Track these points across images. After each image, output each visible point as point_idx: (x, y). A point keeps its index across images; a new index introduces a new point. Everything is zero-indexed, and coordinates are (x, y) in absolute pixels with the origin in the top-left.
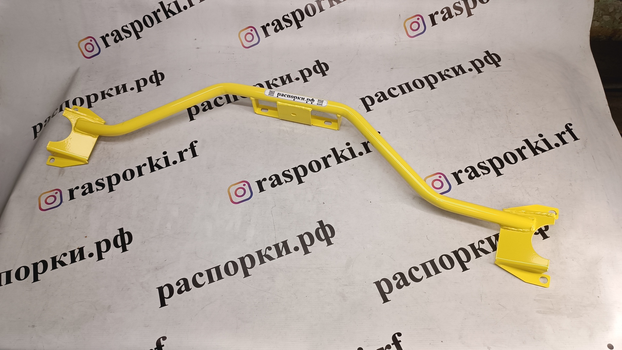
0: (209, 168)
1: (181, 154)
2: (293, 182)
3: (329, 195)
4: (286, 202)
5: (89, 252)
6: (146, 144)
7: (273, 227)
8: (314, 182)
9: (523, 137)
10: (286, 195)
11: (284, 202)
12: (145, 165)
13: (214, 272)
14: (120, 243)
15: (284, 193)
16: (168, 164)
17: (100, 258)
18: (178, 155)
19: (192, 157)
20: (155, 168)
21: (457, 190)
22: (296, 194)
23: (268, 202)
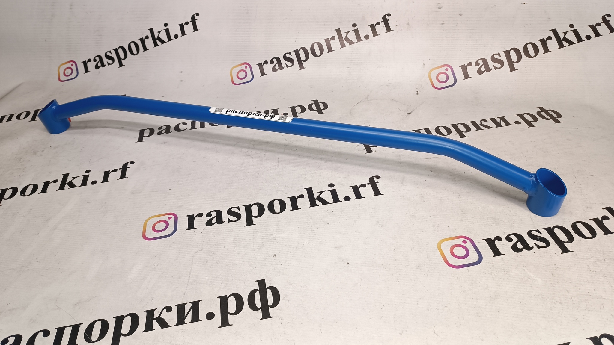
0: (133, 193)
1: (107, 174)
2: (237, 224)
3: (286, 245)
4: (220, 246)
7: (188, 278)
8: (269, 226)
9: (602, 203)
10: (224, 237)
11: (217, 246)
12: (56, 181)
13: (68, 333)
15: (220, 235)
16: (84, 183)
18: (103, 175)
19: (119, 178)
20: (67, 186)
21: (493, 264)
22: (238, 238)
23: (194, 243)
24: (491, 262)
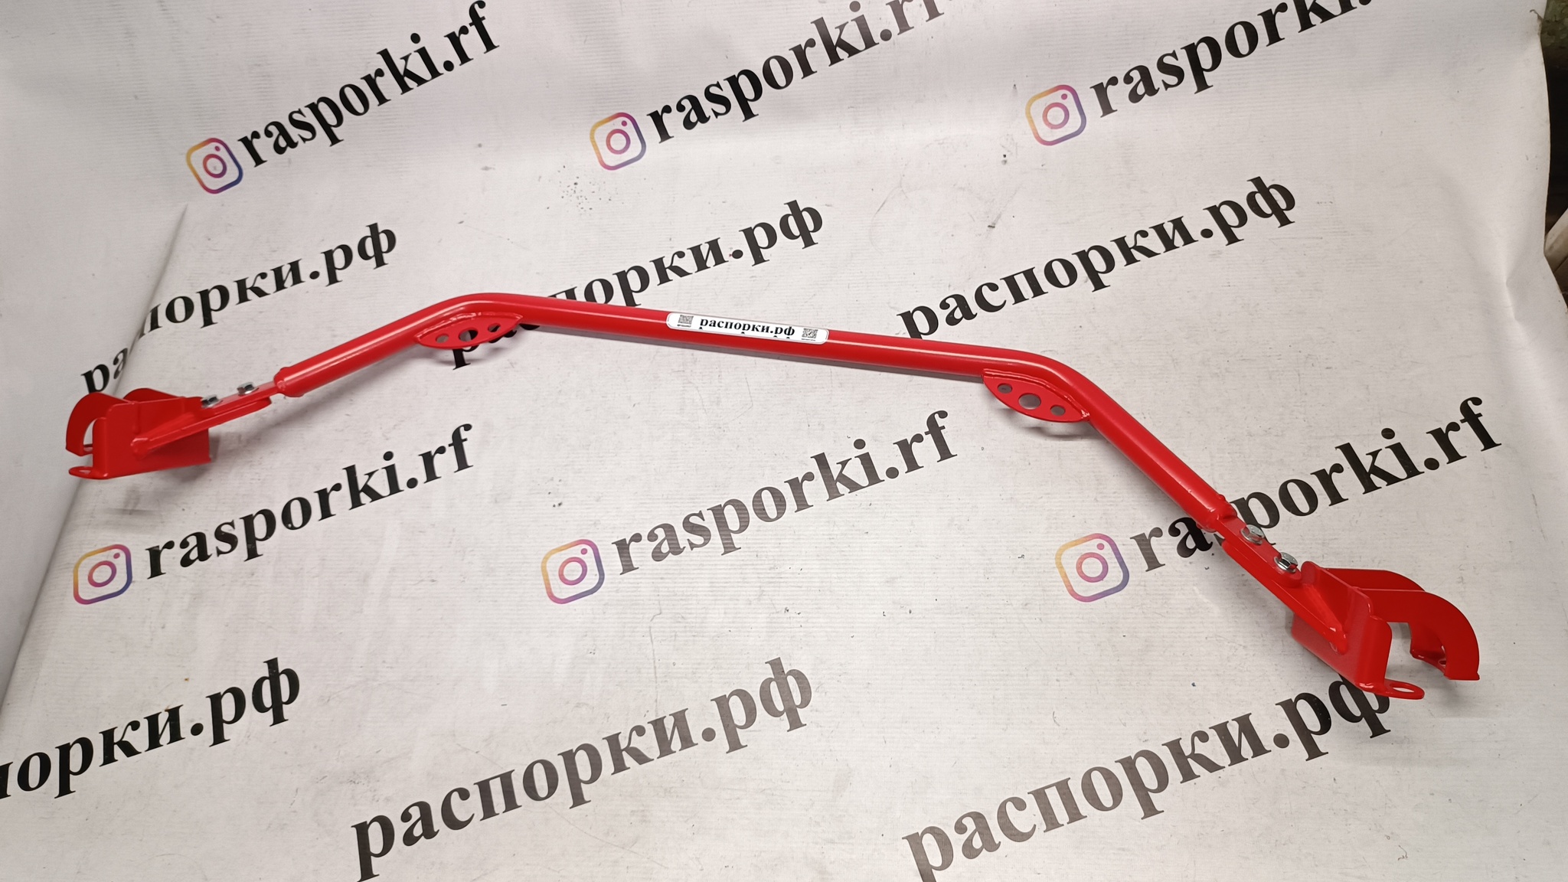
0: (496, 502)
1: (428, 459)
2: (707, 550)
3: (801, 587)
4: (690, 602)
5: (192, 721)
6: (342, 430)
7: (652, 671)
8: (764, 549)
9: (1337, 436)
10: (691, 583)
11: (684, 602)
12: (337, 487)
13: (496, 787)
14: (267, 701)
15: (684, 578)
16: (394, 488)
17: (219, 738)
18: (421, 461)
19: (457, 468)
20: (364, 497)
21: (1145, 586)
22: (716, 581)
23: (643, 600)
24: (1143, 583)
